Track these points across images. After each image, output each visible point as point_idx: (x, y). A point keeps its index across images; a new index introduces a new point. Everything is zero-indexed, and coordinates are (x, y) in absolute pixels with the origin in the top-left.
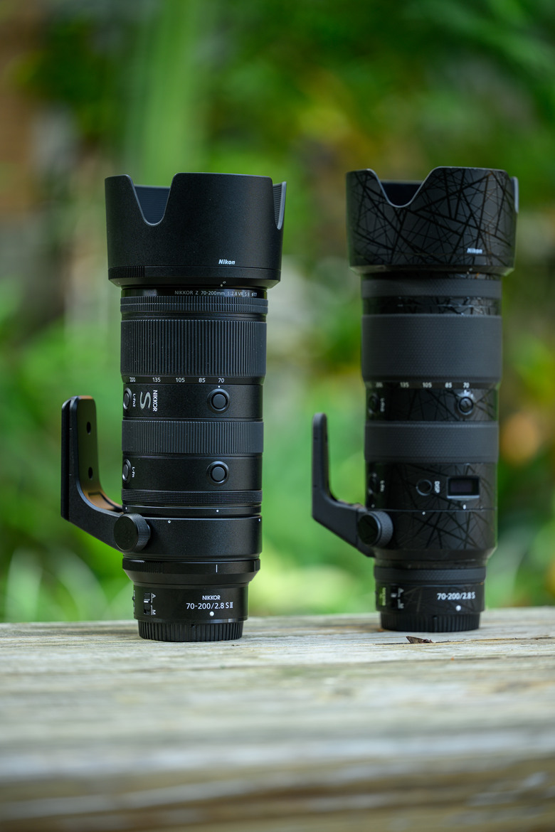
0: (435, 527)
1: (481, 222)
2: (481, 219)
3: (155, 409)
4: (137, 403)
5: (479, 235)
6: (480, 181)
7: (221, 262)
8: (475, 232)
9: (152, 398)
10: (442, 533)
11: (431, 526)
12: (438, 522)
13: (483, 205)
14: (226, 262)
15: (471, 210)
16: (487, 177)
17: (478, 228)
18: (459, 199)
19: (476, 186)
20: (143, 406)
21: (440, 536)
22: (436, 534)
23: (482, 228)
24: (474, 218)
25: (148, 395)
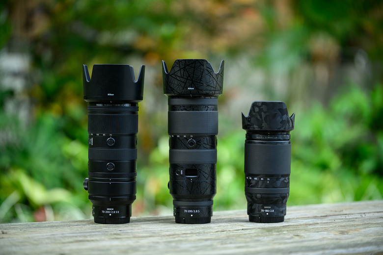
5: (193, 83)
7: (108, 94)
13: (193, 72)
14: (110, 95)
15: (189, 74)
17: (192, 80)
18: (184, 70)
19: (190, 65)
24: (190, 77)
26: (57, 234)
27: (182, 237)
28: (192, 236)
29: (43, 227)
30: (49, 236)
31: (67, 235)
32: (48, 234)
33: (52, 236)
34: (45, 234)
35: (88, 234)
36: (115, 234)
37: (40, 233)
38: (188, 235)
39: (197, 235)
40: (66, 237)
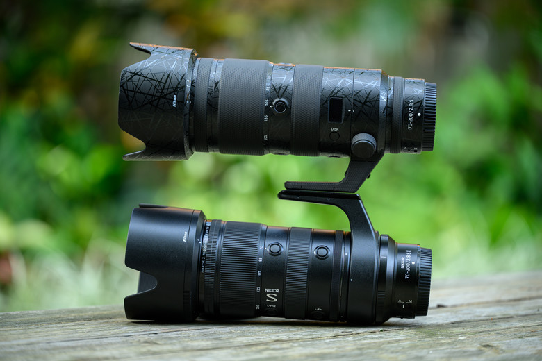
0: (363, 104)
1: (155, 96)
2: (153, 95)
3: (277, 291)
4: (273, 303)
5: (164, 97)
6: (127, 95)
8: (162, 100)
9: (270, 293)
10: (368, 100)
11: (363, 106)
12: (360, 102)
13: (144, 94)
15: (147, 103)
16: (124, 90)
17: (159, 98)
19: (131, 99)
20: (275, 300)
21: (370, 101)
22: (368, 104)
23: (158, 95)
24: (152, 101)
25: (268, 295)
26: (38, 343)
27: (274, 349)
28: (292, 346)
29: (12, 325)
30: (23, 348)
31: (58, 344)
32: (21, 342)
33: (30, 348)
34: (15, 342)
35: (97, 342)
36: (146, 342)
37: (5, 340)
38: (285, 345)
39: (300, 346)
40: (55, 348)
